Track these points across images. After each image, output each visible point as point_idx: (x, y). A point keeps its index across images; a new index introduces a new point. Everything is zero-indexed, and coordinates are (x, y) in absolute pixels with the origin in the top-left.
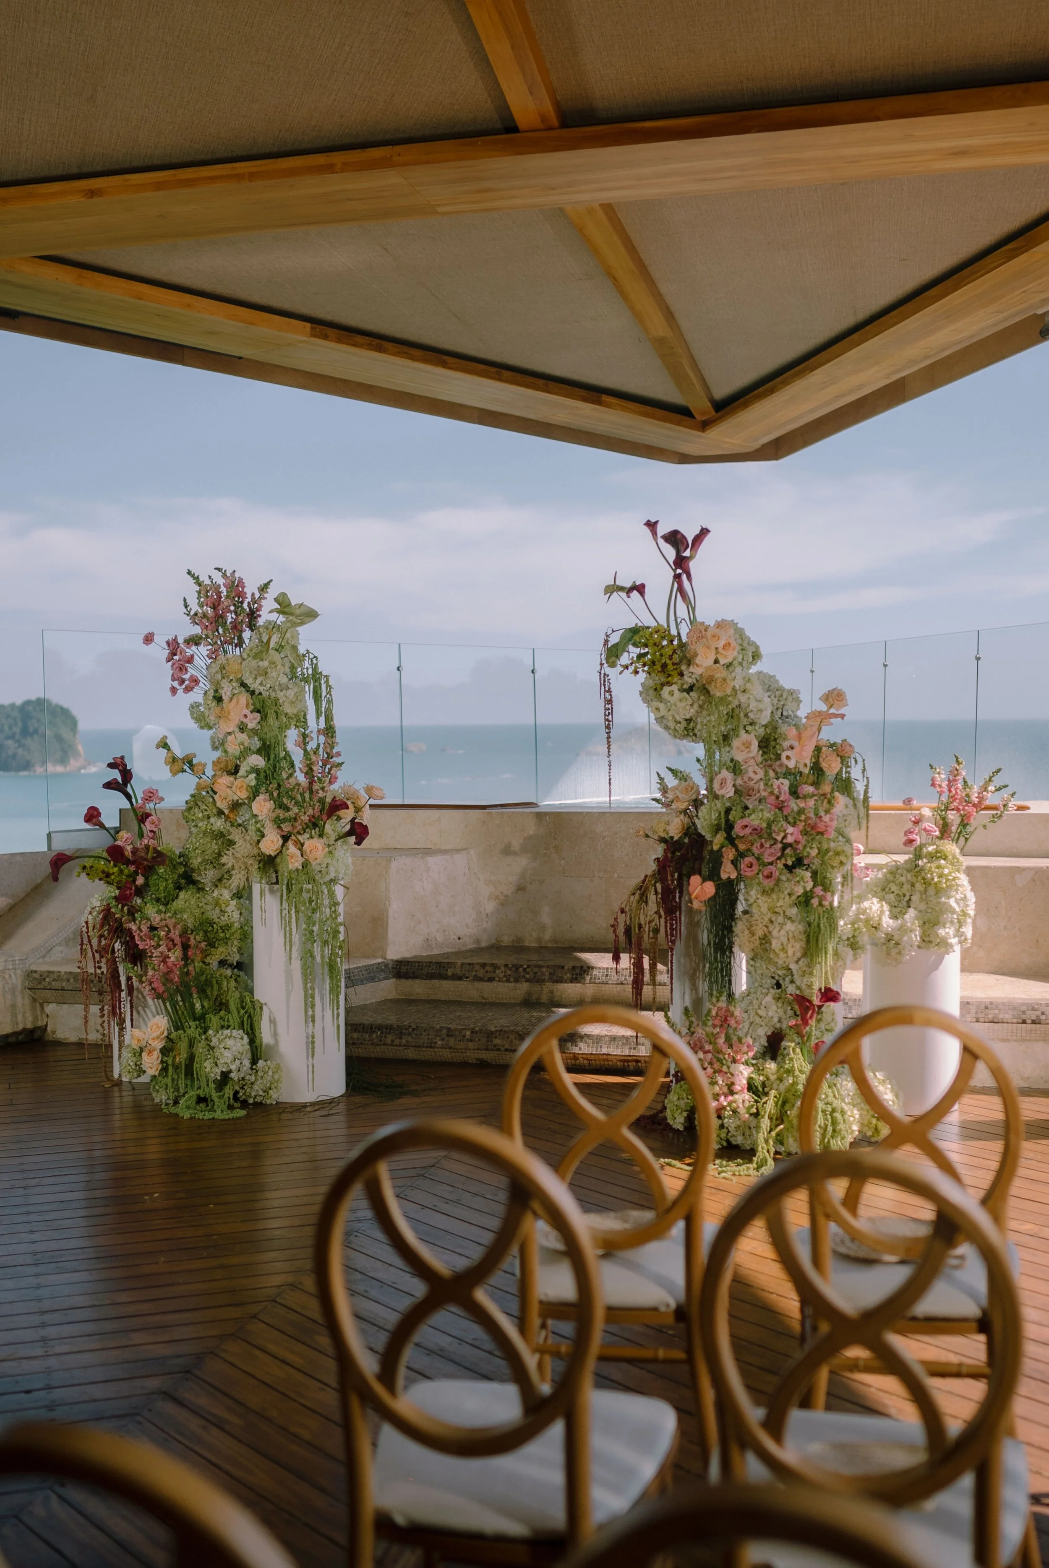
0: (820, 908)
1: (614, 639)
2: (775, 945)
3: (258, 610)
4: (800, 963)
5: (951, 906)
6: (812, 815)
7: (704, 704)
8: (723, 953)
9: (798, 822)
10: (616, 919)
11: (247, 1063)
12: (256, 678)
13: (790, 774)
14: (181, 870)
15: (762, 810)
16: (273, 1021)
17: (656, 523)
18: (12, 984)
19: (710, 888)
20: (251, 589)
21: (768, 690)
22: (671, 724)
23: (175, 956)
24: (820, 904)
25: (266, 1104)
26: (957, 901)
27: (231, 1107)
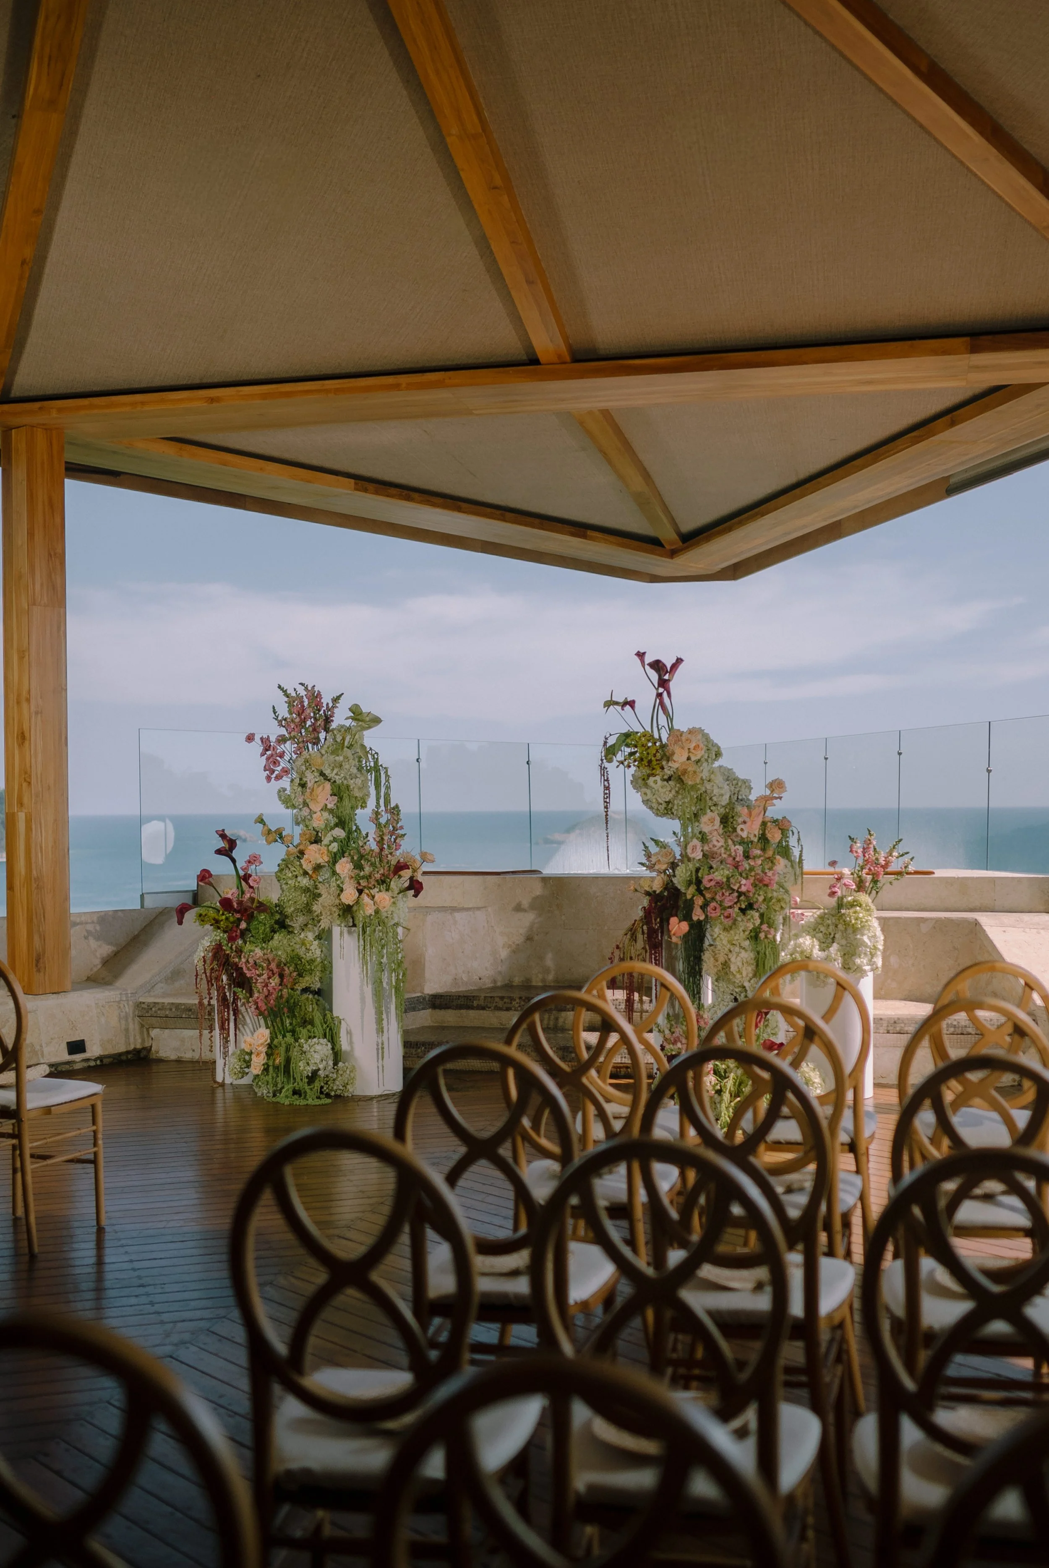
0: (766, 940)
1: (612, 741)
2: (733, 968)
3: (332, 716)
4: (752, 981)
5: (864, 942)
6: (759, 872)
7: (679, 790)
8: (695, 977)
9: (750, 877)
10: (612, 953)
11: (331, 1063)
12: (333, 770)
13: (744, 843)
14: (277, 917)
15: (723, 869)
16: (349, 1033)
17: (644, 653)
18: (126, 1012)
19: (685, 927)
20: (326, 700)
21: (727, 780)
22: (655, 805)
23: (275, 982)
24: (766, 937)
25: (344, 1097)
26: (869, 938)
27: (318, 1098)
